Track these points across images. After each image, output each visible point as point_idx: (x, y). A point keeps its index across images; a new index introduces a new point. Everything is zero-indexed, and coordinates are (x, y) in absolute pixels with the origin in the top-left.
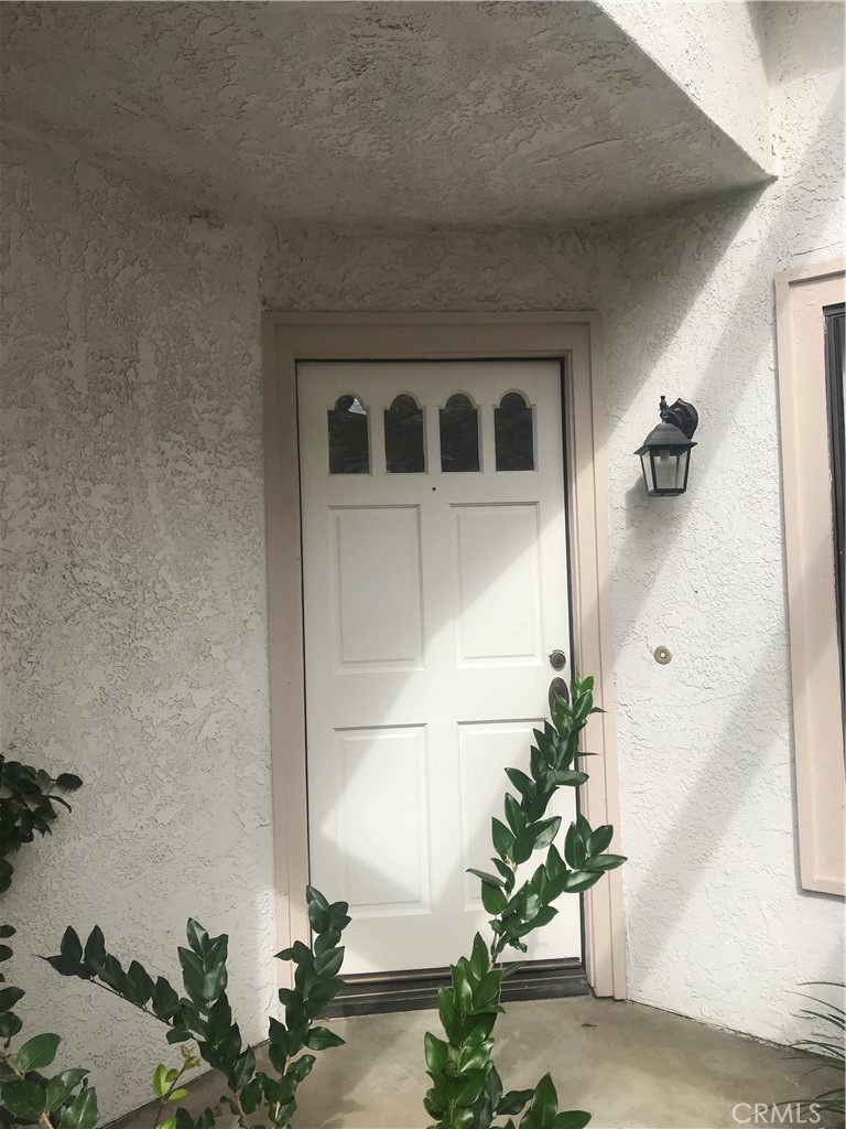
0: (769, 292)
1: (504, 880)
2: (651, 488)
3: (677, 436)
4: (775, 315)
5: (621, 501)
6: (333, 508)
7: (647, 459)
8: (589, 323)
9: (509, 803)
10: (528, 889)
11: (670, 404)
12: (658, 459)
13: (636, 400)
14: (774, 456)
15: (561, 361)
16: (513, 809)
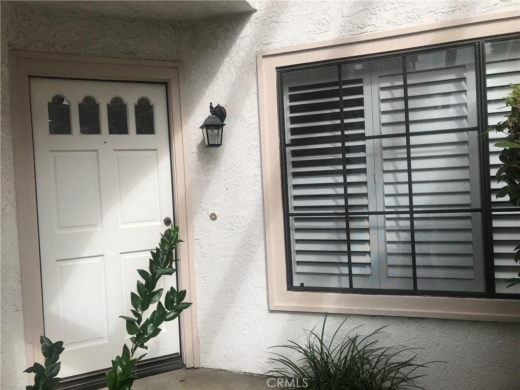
0: (255, 59)
1: (137, 319)
2: (207, 143)
3: (217, 121)
4: (257, 70)
5: (194, 149)
6: (52, 151)
7: (205, 130)
8: (178, 68)
9: (139, 285)
10: (148, 322)
11: (214, 106)
12: (209, 131)
13: (200, 104)
14: (257, 130)
15: (166, 84)
16: (141, 288)
